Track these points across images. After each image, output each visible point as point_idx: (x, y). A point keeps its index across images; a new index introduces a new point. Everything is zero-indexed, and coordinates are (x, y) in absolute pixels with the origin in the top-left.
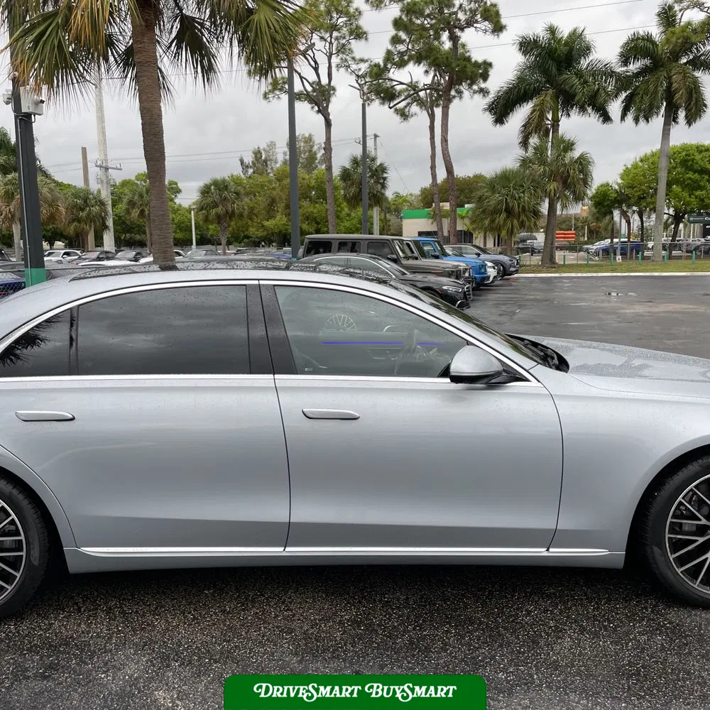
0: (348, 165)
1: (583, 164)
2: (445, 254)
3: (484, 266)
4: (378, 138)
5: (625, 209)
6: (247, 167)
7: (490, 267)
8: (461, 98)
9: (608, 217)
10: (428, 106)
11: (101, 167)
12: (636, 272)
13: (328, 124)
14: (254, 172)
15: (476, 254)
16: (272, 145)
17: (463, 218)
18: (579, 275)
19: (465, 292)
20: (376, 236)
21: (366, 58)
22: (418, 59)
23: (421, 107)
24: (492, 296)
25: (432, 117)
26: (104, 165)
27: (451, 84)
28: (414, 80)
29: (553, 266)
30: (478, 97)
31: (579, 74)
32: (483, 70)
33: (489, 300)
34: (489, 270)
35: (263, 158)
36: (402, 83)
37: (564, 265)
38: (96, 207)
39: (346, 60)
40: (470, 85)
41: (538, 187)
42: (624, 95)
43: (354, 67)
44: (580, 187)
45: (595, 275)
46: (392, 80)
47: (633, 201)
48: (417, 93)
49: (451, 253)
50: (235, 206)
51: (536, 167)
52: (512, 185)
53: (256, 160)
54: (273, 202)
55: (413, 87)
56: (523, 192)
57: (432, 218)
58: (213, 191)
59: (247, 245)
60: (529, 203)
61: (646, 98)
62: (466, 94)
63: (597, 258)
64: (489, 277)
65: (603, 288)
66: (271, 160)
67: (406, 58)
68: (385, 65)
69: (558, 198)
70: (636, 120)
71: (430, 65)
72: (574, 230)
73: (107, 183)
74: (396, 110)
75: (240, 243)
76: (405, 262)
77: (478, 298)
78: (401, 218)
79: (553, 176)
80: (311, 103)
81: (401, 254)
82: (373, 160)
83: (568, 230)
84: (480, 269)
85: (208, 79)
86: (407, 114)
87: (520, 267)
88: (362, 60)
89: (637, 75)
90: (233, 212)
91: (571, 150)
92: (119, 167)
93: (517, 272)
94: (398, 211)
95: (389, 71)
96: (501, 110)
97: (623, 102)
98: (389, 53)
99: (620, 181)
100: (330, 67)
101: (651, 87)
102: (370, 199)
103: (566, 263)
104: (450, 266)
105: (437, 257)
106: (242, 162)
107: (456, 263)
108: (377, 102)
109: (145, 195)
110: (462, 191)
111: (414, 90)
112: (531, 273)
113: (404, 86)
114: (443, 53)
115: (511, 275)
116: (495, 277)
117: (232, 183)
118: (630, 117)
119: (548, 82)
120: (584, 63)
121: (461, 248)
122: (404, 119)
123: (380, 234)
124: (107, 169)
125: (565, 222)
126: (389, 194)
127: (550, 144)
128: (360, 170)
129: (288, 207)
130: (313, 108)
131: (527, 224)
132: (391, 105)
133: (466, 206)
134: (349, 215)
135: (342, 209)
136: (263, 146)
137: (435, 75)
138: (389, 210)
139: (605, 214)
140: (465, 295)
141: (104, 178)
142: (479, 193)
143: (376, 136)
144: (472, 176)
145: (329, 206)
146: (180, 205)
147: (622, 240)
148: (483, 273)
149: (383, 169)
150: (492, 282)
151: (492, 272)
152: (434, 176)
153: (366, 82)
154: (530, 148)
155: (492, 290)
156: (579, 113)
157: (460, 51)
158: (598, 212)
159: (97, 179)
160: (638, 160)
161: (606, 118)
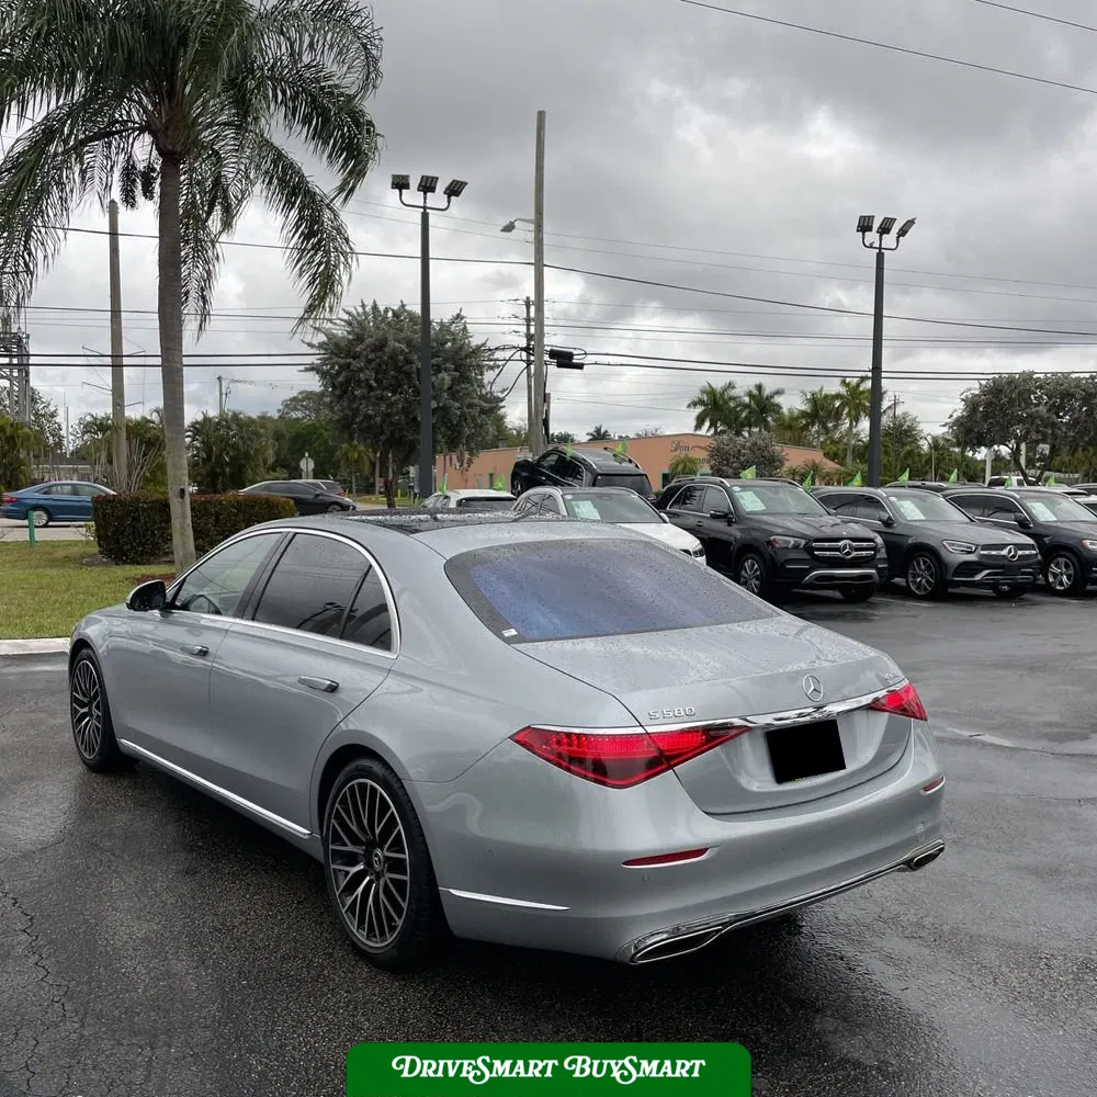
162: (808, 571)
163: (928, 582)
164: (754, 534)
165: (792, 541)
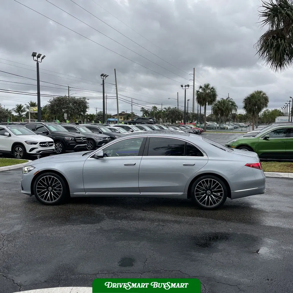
162: (75, 145)
163: (91, 146)
164: (58, 137)
165: (71, 138)
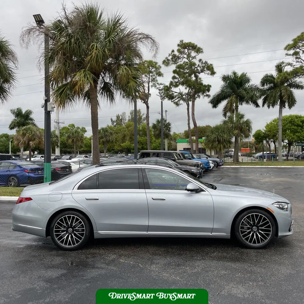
0: (155, 123)
1: (248, 124)
2: (194, 158)
3: (209, 163)
4: (167, 112)
5: (268, 140)
6: (114, 122)
7: (211, 163)
8: (199, 98)
9: (261, 143)
10: (187, 101)
11: (56, 122)
12: (271, 165)
13: (148, 107)
14: (116, 124)
15: (206, 158)
16: (124, 113)
17: (202, 143)
18: (248, 166)
19: (200, 172)
20: (166, 151)
21: (163, 83)
22: (183, 84)
23: (184, 101)
24: (212, 174)
25: (188, 105)
26: (58, 121)
27: (196, 93)
28: (181, 91)
29: (237, 163)
30: (206, 98)
31: (245, 90)
32: (208, 88)
33: (210, 176)
34: (210, 164)
35: (120, 118)
36: (176, 92)
37: (242, 163)
38: (55, 138)
39: (155, 84)
40: (203, 94)
41: (230, 132)
42: (263, 97)
43: (158, 86)
44: (247, 132)
45: (254, 166)
46: (173, 91)
47: (270, 137)
48: (182, 96)
49: (196, 157)
50: (110, 138)
51: (229, 124)
52: (220, 131)
53: (117, 119)
54: (124, 136)
55: (181, 94)
56: (224, 134)
57: (189, 143)
58: (102, 132)
59: (113, 153)
60: (227, 138)
61: (272, 99)
62: (201, 96)
63: (257, 160)
64: (211, 167)
65: (256, 172)
66: (124, 119)
67: (178, 84)
68: (170, 86)
69: (239, 136)
70: (269, 107)
71: (187, 86)
72: (249, 148)
73: (58, 129)
74: (174, 102)
75: (110, 152)
76: (177, 161)
77: (205, 175)
78: (177, 143)
79: (236, 128)
80: (141, 100)
81: (176, 158)
82: (166, 121)
83: (246, 148)
84: (207, 163)
85: (112, 101)
86: (178, 104)
87: (224, 163)
88: (161, 84)
89: (268, 90)
90: (109, 140)
91: (243, 118)
92: (63, 122)
93: (223, 165)
94: (175, 139)
95: (171, 88)
96: (215, 102)
97: (263, 100)
98: (171, 82)
99: (265, 129)
100: (149, 87)
101: (274, 95)
102: (164, 136)
103: (243, 162)
104: (195, 163)
105: (190, 159)
106: (112, 120)
107: (197, 162)
108: (167, 99)
109: (74, 134)
110: (201, 132)
111: (181, 95)
112: (228, 165)
113: (177, 94)
114: (192, 82)
115: (220, 166)
116: (213, 167)
117: (109, 129)
118: (266, 106)
119: (233, 92)
120: (247, 85)
121: (200, 155)
122: (177, 106)
123: (168, 150)
124: (59, 123)
125: (245, 144)
126: (172, 133)
127: (235, 115)
128: (160, 125)
129: (130, 138)
130: (142, 101)
131: (226, 146)
132: (172, 101)
133: (203, 138)
134: (155, 141)
135: (153, 139)
136: (120, 114)
137: (189, 89)
138: (171, 139)
139: (259, 142)
140: (200, 174)
141: (57, 127)
142: (207, 134)
143: (166, 111)
144: (205, 126)
145: (147, 138)
146: (86, 137)
147: (267, 152)
148: (208, 165)
149: (169, 124)
150: (212, 169)
151: (212, 165)
152: (189, 127)
153: (163, 92)
154: (227, 117)
155: (211, 172)
156: (246, 103)
157: (199, 80)
158: (257, 141)
159: (55, 127)
160: (272, 121)
161: (257, 106)
